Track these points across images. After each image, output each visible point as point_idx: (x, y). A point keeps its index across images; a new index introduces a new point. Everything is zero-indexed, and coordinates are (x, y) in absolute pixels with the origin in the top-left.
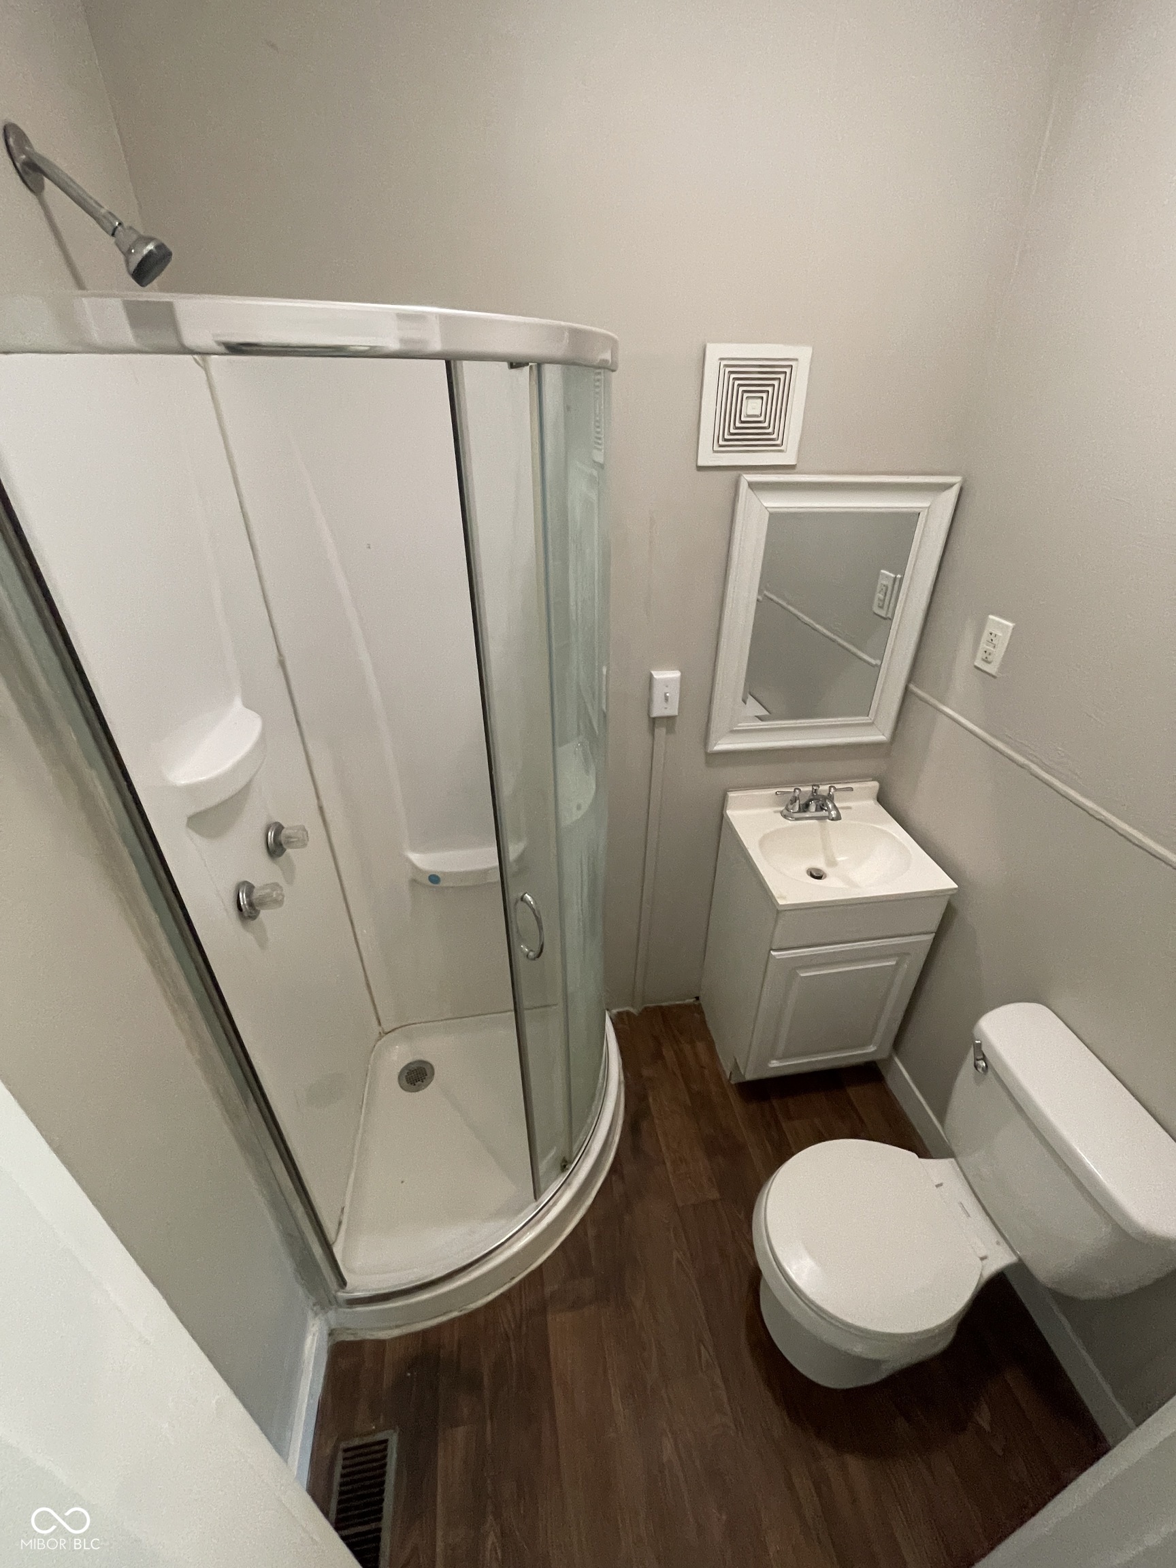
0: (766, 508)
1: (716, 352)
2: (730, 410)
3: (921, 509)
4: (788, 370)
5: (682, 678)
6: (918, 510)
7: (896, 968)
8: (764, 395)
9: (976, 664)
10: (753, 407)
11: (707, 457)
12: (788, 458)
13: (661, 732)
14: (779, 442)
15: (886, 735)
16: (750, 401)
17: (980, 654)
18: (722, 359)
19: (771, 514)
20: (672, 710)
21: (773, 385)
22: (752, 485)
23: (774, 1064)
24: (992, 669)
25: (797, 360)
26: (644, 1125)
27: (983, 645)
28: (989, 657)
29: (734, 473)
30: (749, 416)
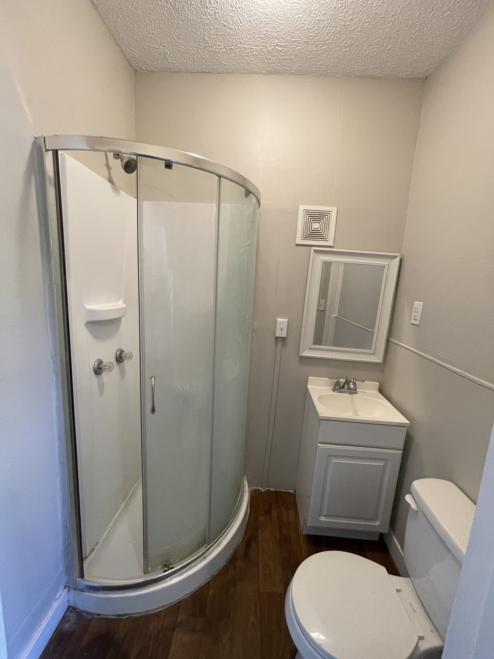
0: (321, 260)
1: (302, 208)
2: (307, 225)
3: (386, 265)
4: (329, 215)
5: (288, 321)
6: (385, 265)
7: (384, 468)
8: (320, 222)
9: (412, 322)
10: (316, 226)
11: (299, 241)
12: (330, 243)
13: (279, 345)
14: (326, 238)
15: (380, 360)
16: (315, 224)
17: (413, 318)
18: (304, 210)
19: (323, 262)
20: (284, 335)
21: (323, 219)
22: (315, 251)
23: (323, 519)
24: (417, 323)
25: (332, 211)
26: (253, 544)
27: (413, 314)
28: (415, 318)
29: (308, 248)
30: (314, 228)
